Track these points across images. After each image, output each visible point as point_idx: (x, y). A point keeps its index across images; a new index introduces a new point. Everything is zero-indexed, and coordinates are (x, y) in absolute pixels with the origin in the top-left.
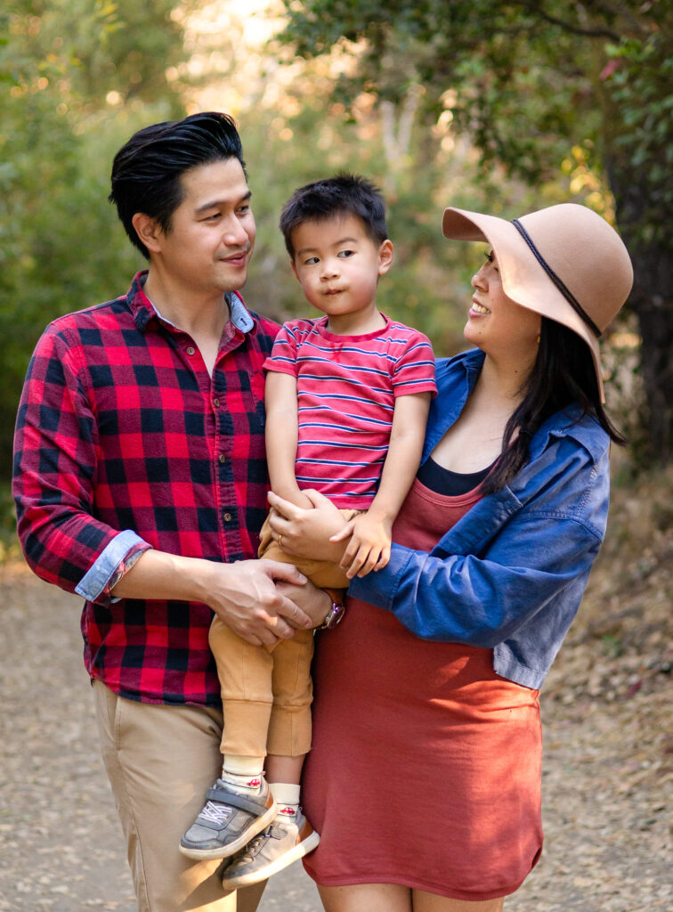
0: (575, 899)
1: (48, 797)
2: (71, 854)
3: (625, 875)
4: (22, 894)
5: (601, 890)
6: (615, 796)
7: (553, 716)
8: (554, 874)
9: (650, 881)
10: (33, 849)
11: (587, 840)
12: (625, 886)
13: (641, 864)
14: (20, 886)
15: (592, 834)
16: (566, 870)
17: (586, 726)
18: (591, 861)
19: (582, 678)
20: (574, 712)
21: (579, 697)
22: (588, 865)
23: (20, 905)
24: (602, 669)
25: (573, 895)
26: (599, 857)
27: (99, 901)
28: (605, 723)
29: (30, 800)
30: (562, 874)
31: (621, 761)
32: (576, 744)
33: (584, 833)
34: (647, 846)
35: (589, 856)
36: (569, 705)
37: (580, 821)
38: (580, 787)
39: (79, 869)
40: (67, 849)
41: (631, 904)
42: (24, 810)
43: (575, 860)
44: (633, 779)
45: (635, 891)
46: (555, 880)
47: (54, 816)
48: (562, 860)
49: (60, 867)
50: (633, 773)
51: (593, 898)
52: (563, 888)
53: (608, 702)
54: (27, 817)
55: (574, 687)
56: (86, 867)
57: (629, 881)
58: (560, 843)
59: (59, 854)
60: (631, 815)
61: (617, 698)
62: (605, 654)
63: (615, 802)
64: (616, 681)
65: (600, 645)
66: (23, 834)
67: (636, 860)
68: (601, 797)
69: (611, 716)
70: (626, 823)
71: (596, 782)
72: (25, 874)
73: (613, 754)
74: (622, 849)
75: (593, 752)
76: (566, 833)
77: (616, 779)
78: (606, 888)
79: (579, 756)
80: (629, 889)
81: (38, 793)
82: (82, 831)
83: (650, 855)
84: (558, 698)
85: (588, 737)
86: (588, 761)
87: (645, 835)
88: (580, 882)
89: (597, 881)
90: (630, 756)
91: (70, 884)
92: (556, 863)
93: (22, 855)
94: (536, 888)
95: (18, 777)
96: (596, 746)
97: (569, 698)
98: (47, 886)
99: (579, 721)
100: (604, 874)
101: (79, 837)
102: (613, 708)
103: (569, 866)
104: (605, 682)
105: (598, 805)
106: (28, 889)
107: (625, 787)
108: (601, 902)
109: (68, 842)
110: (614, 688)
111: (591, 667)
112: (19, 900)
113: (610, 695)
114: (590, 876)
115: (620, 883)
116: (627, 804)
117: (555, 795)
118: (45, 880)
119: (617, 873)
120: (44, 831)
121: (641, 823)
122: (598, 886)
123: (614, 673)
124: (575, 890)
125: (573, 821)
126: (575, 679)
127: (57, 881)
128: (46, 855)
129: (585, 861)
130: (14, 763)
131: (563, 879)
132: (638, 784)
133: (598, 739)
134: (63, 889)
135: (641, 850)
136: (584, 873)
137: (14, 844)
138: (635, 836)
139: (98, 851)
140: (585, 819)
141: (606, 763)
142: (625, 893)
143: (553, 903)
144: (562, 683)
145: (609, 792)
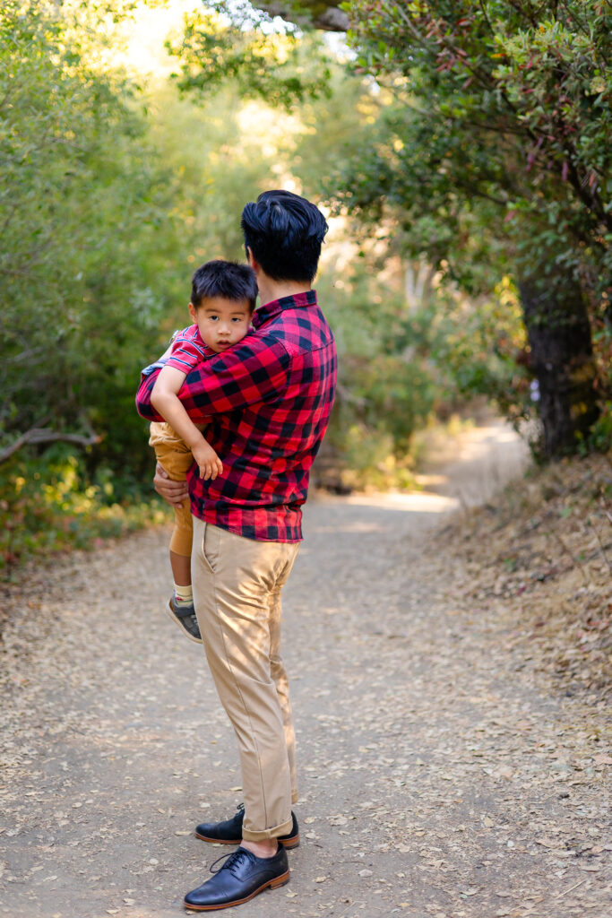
0: (470, 710)
1: (156, 647)
2: (162, 679)
3: (503, 696)
4: (128, 701)
5: (486, 705)
6: (502, 651)
7: (471, 606)
8: (458, 695)
9: (518, 700)
10: (139, 676)
11: (482, 676)
12: (501, 703)
13: (513, 691)
14: (128, 696)
15: (485, 673)
16: (466, 693)
17: (490, 612)
18: (482, 688)
19: (491, 584)
20: (485, 604)
21: (488, 596)
22: (480, 691)
23: (126, 707)
24: (502, 578)
25: (468, 708)
26: (488, 686)
27: (174, 706)
28: (501, 610)
29: (145, 648)
30: (463, 695)
31: (508, 631)
32: (482, 622)
33: (480, 672)
34: (519, 680)
35: (481, 685)
36: (481, 600)
37: (479, 665)
38: (481, 646)
39: (165, 687)
40: (160, 675)
41: (504, 714)
42: (139, 654)
43: (472, 687)
44: (514, 642)
45: (507, 705)
46: (458, 699)
47: (156, 658)
48: (464, 688)
49: (154, 686)
50: (515, 638)
51: (480, 710)
52: (463, 703)
53: (505, 598)
54: (140, 658)
55: (485, 589)
56: (170, 686)
57: (505, 700)
58: (465, 678)
59: (155, 679)
60: (511, 662)
61: (511, 596)
62: (505, 570)
63: (502, 655)
64: (511, 586)
65: (503, 566)
66: (136, 667)
67: (510, 688)
68: (493, 652)
69: (506, 606)
70: (507, 667)
71: (492, 643)
72: (132, 690)
73: (505, 627)
74: (502, 682)
75: (492, 626)
76: (469, 672)
77: (504, 642)
78: (489, 704)
79: (483, 628)
80: (504, 705)
81: (150, 645)
82: (171, 666)
83: (519, 686)
84: (475, 596)
85: (491, 618)
86: (489, 631)
87: (519, 674)
88: (474, 700)
89: (485, 700)
90: (514, 628)
91: (158, 696)
92: (460, 689)
93: (132, 679)
94: (445, 703)
95: (141, 636)
96: (494, 623)
97: (482, 595)
98: (144, 697)
99: (487, 608)
100: (490, 696)
101: (169, 669)
102: (507, 602)
103: (468, 691)
104: (504, 587)
105: (491, 656)
106: (132, 698)
107: (509, 646)
108: (486, 712)
109: (161, 672)
110: (509, 590)
111: (497, 577)
112: (125, 704)
113: (507, 594)
114: (480, 697)
115: (498, 701)
116: (509, 656)
117: (465, 650)
118: (143, 693)
119: (498, 695)
120: (149, 665)
121: (517, 667)
122: (485, 703)
123: (510, 581)
124: (470, 705)
125: (474, 665)
126: (486, 585)
127: (151, 694)
128: (148, 679)
129: (478, 688)
130: (140, 629)
131: (463, 699)
132: (517, 645)
133: (497, 619)
134: (153, 698)
135: (515, 682)
136: (477, 694)
137: (128, 673)
138: (512, 674)
139: (179, 677)
140: (482, 664)
141: (500, 633)
142: (501, 707)
143: (455, 712)
144: (479, 587)
145: (499, 649)
